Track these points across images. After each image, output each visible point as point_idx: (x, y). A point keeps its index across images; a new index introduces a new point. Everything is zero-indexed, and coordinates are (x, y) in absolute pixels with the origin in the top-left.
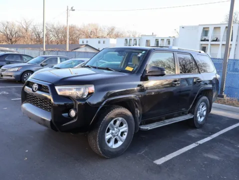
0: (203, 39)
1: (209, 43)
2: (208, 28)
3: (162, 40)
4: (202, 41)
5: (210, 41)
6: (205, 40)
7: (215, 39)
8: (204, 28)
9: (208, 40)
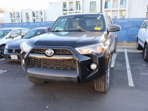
0: (64, 10)
1: (68, 12)
2: (66, 3)
3: (37, 12)
4: (63, 11)
5: (68, 10)
6: (65, 10)
7: (71, 9)
8: (64, 3)
9: (67, 10)
